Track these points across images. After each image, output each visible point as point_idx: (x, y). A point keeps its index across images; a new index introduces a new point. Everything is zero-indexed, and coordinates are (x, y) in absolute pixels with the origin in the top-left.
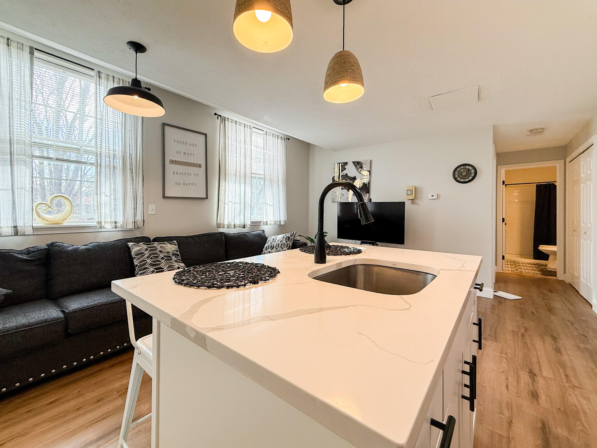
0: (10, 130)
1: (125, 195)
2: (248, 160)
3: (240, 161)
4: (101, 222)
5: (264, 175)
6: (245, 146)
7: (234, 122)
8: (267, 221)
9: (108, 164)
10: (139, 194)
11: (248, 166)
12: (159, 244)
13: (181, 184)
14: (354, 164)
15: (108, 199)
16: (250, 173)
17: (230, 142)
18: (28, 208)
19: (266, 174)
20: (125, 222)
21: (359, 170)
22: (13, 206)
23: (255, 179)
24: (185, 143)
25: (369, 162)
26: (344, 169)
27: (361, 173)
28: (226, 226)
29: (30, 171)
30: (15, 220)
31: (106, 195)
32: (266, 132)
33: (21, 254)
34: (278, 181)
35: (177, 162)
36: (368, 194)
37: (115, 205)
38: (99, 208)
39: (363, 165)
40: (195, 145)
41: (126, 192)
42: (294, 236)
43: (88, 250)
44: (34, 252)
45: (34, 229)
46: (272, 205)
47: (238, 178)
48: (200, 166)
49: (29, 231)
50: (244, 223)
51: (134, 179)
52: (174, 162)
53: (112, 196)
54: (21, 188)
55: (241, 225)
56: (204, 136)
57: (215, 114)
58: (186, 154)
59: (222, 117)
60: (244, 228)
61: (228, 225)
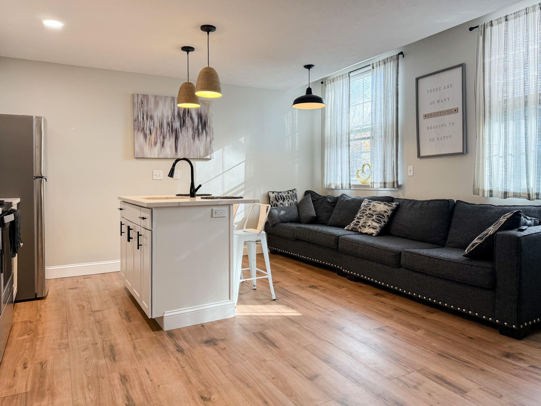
7: (503, 20)
13: (436, 139)
24: (438, 89)
35: (430, 115)
40: (450, 86)
48: (456, 110)
52: (427, 116)
55: (524, 194)
56: (461, 68)
57: (471, 29)
58: (440, 101)
59: (480, 26)
60: (530, 200)
61: (491, 191)
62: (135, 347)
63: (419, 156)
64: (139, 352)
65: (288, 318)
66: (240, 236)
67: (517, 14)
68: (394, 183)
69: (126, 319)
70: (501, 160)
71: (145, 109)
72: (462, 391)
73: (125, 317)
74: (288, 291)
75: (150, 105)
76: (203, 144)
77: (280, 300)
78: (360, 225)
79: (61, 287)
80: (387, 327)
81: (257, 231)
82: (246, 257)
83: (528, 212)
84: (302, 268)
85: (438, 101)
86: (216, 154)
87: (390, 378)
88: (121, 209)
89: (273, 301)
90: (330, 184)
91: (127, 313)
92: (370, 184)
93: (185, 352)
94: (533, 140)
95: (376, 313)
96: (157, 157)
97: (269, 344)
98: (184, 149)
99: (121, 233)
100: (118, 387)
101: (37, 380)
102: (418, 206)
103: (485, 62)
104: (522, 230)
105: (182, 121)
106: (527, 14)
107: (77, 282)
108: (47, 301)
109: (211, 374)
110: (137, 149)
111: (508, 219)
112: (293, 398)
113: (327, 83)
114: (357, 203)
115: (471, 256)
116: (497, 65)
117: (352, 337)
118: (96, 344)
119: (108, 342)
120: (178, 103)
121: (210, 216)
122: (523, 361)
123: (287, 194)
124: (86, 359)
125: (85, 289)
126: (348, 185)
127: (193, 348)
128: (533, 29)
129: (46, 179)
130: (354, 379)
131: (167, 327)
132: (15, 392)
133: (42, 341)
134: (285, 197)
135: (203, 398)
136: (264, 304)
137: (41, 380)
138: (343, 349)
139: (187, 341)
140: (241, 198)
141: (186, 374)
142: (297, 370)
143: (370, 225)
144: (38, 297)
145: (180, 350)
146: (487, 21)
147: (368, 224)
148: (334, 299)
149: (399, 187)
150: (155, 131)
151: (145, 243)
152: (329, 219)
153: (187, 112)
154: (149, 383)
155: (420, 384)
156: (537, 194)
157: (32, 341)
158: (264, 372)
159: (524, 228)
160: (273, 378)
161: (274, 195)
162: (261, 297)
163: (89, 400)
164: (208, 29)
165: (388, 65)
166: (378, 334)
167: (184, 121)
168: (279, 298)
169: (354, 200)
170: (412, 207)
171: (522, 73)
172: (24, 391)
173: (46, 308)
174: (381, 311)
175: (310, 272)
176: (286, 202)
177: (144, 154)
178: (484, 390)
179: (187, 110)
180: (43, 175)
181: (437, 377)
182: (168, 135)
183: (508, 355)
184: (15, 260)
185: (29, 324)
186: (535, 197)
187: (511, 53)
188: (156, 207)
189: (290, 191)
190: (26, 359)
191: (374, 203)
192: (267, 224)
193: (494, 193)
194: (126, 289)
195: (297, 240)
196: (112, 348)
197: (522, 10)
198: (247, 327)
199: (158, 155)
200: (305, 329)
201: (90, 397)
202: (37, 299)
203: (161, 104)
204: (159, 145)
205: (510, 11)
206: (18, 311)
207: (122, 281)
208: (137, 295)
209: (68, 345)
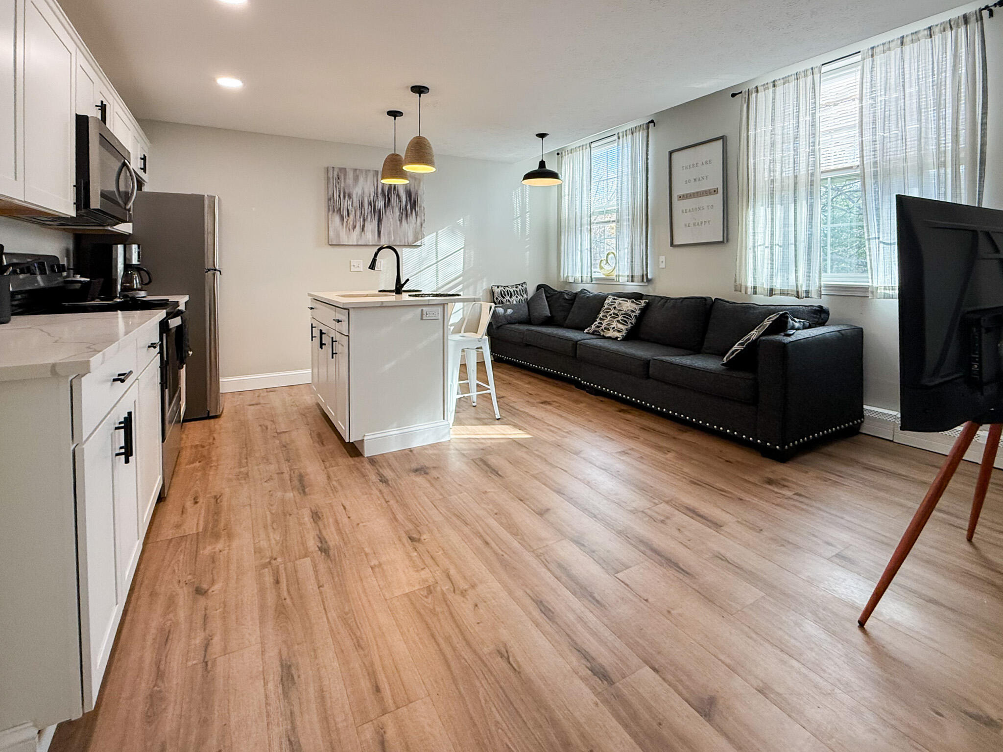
7: (770, 85)
8: (879, 285)
13: (692, 225)
24: (695, 165)
28: (749, 290)
32: (873, 48)
35: (684, 197)
40: (708, 162)
48: (716, 191)
52: (680, 197)
55: (792, 291)
56: (721, 141)
57: (733, 95)
58: (697, 180)
59: (743, 92)
60: (798, 298)
61: (755, 288)
62: (329, 477)
63: (672, 244)
64: (334, 483)
65: (515, 441)
66: (458, 343)
67: (786, 80)
68: (643, 276)
69: (318, 442)
70: (767, 251)
71: (343, 185)
72: (717, 525)
73: (317, 439)
74: (515, 409)
75: (347, 181)
76: (411, 228)
77: (505, 419)
78: (603, 327)
79: (238, 403)
80: (632, 449)
81: (478, 336)
82: (464, 366)
83: (796, 313)
84: (532, 380)
85: (695, 180)
86: (428, 240)
87: (634, 512)
88: (312, 308)
89: (497, 421)
90: (568, 277)
91: (319, 435)
92: (614, 277)
93: (390, 483)
94: (803, 227)
95: (620, 433)
96: (355, 244)
97: (491, 473)
98: (389, 234)
99: (312, 337)
100: (309, 526)
101: (210, 517)
102: (669, 304)
103: (749, 134)
104: (789, 335)
105: (387, 200)
106: (797, 79)
107: (259, 396)
108: (221, 421)
109: (421, 509)
110: (331, 233)
111: (773, 321)
112: (519, 537)
113: (564, 154)
114: (600, 300)
115: (730, 365)
116: (763, 139)
117: (590, 462)
118: (282, 473)
119: (296, 471)
120: (382, 178)
121: (420, 317)
122: (786, 488)
123: (515, 289)
124: (270, 491)
125: (268, 406)
126: (589, 278)
127: (399, 478)
128: (804, 97)
129: (220, 271)
130: (592, 513)
131: (369, 451)
132: (184, 533)
133: (216, 470)
134: (513, 293)
135: (411, 539)
136: (486, 424)
137: (216, 517)
138: (579, 477)
139: (393, 470)
140: (458, 295)
141: (391, 510)
142: (525, 503)
143: (614, 328)
144: (211, 415)
145: (384, 480)
146: (752, 87)
147: (612, 326)
148: (571, 417)
149: (649, 281)
150: (354, 212)
151: (340, 351)
152: (565, 320)
153: (393, 188)
154: (346, 520)
155: (668, 518)
156: (807, 292)
157: (204, 469)
158: (484, 506)
159: (791, 332)
160: (496, 514)
161: (499, 290)
162: (483, 416)
163: (273, 542)
164: (419, 90)
165: (636, 134)
166: (622, 458)
167: (389, 199)
168: (505, 417)
169: (596, 297)
170: (663, 305)
171: (792, 149)
172: (195, 531)
173: (221, 429)
174: (625, 430)
175: (542, 385)
176: (514, 298)
177: (339, 240)
178: (742, 524)
179: (393, 186)
180: (217, 268)
181: (688, 509)
182: (369, 217)
183: (770, 482)
184: (183, 372)
185: (200, 449)
186: (804, 295)
187: (778, 125)
188: (353, 308)
189: (519, 285)
190: (197, 492)
191: (619, 300)
192: (490, 324)
193: (758, 290)
194: (318, 405)
195: (527, 345)
196: (301, 478)
197: (791, 75)
198: (465, 452)
199: (357, 241)
200: (534, 454)
201: (274, 539)
202: (209, 417)
203: (361, 180)
204: (358, 228)
205: (778, 75)
206: (186, 432)
207: (312, 396)
208: (331, 414)
209: (247, 474)
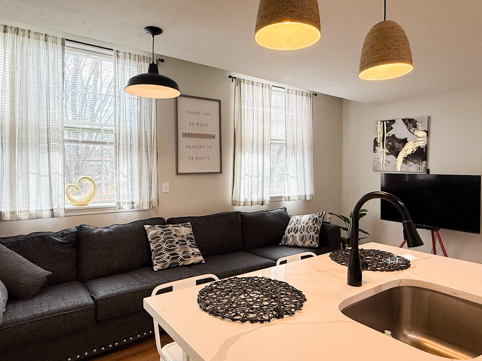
0: (47, 119)
1: (140, 174)
2: (267, 126)
3: (257, 128)
4: (120, 202)
5: (286, 140)
6: (263, 109)
7: (251, 83)
8: (290, 195)
9: (125, 143)
10: (154, 172)
11: (267, 132)
12: (173, 227)
13: (195, 158)
14: (404, 122)
15: (126, 179)
16: (269, 140)
17: (246, 107)
18: (61, 192)
19: (288, 139)
20: (141, 203)
21: (412, 130)
22: (50, 190)
23: (275, 145)
24: (198, 113)
25: (427, 119)
26: (389, 129)
27: (415, 133)
28: (242, 204)
29: (62, 156)
30: (51, 204)
31: (124, 176)
32: (288, 89)
33: (57, 236)
34: (303, 147)
35: (190, 135)
36: (424, 162)
37: (132, 185)
38: (118, 189)
39: (417, 123)
40: (208, 114)
41: (142, 171)
42: (323, 218)
43: (109, 233)
44: (67, 235)
45: (66, 211)
46: (296, 176)
47: (255, 147)
48: (213, 137)
49: (62, 213)
50: (263, 200)
51: (149, 157)
52: (187, 135)
53: (129, 176)
54: (56, 173)
55: (259, 201)
56: (218, 103)
57: (230, 77)
59: (237, 79)
60: (263, 205)
63: (178, 173)
85: (198, 124)
